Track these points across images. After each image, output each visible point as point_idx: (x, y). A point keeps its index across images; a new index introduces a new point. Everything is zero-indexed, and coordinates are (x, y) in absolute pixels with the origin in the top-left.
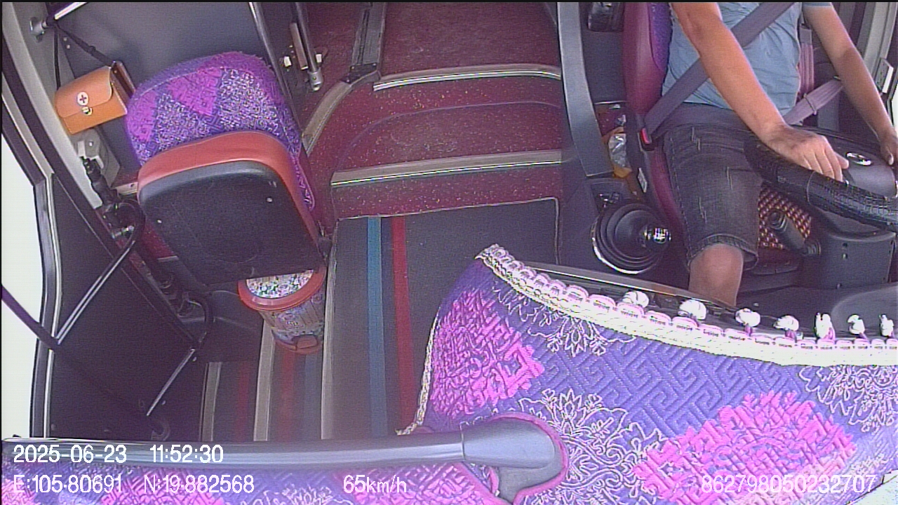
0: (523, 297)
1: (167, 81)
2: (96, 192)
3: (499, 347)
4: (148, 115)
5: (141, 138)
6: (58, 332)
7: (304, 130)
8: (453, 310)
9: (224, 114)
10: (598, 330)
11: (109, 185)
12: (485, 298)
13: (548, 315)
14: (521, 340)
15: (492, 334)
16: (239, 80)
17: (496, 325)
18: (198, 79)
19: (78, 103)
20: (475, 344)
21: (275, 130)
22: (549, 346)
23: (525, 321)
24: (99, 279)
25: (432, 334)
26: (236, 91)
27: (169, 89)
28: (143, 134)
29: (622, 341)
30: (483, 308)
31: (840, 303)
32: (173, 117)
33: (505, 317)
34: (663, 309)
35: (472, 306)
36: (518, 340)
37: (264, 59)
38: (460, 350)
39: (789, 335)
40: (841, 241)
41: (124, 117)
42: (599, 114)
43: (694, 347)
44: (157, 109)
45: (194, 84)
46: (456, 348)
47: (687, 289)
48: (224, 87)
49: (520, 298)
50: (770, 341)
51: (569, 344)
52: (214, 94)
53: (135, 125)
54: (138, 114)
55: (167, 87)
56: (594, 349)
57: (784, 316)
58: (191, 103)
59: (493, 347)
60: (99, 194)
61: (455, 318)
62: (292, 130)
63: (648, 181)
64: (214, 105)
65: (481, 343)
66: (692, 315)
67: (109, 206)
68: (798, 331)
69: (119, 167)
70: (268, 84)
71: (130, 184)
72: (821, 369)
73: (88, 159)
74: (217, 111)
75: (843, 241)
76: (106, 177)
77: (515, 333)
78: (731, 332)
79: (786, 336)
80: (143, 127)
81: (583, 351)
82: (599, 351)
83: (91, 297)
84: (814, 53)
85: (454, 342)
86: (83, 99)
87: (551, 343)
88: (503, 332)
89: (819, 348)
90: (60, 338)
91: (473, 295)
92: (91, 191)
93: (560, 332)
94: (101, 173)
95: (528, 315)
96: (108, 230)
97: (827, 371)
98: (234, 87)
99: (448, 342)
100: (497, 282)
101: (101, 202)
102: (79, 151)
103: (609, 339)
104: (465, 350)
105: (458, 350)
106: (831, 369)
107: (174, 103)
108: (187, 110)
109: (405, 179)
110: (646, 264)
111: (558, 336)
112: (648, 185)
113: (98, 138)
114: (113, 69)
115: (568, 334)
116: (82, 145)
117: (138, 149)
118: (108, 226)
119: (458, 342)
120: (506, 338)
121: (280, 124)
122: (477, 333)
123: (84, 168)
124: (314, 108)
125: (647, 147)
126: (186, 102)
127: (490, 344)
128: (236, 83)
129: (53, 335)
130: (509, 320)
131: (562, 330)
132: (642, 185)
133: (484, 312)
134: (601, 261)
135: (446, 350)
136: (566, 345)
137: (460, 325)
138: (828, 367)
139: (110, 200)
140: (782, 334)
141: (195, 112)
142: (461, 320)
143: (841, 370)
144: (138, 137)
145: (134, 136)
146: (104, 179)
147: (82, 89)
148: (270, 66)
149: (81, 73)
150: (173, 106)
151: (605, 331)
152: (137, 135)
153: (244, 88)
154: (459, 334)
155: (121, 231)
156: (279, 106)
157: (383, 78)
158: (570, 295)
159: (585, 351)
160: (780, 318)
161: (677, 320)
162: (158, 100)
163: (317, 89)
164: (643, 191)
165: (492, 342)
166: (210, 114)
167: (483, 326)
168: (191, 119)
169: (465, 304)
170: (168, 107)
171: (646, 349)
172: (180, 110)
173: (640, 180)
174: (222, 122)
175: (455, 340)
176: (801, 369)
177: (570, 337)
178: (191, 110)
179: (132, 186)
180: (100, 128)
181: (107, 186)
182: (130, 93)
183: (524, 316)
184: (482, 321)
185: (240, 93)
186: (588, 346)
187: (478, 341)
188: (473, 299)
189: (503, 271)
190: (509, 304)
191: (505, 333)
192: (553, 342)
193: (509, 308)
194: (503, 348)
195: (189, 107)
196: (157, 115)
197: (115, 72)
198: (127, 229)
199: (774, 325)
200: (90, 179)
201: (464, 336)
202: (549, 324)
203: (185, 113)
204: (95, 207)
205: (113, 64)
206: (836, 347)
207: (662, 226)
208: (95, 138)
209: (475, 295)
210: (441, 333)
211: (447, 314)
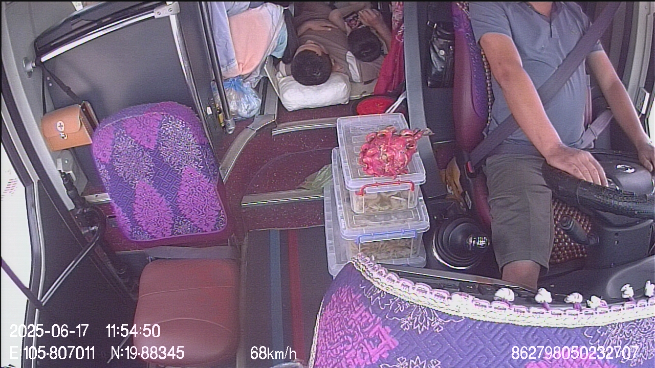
0: (381, 291)
1: (123, 119)
2: (70, 198)
3: (366, 327)
4: (108, 143)
5: (102, 160)
6: (42, 297)
7: (222, 163)
8: (332, 302)
9: (163, 149)
10: (437, 314)
11: (80, 194)
12: (355, 293)
13: (401, 305)
14: (381, 322)
15: (359, 319)
16: (174, 124)
17: (363, 312)
18: (145, 120)
19: (57, 129)
20: (347, 325)
21: (200, 164)
22: (402, 327)
23: (383, 309)
24: (72, 263)
25: (318, 318)
26: (172, 132)
27: (124, 126)
28: (104, 157)
29: (455, 321)
30: (353, 300)
31: (614, 277)
32: (126, 148)
33: (369, 307)
34: (484, 296)
35: (345, 298)
36: (379, 323)
37: (192, 109)
38: (337, 330)
39: (575, 307)
40: (613, 232)
41: (90, 144)
42: (436, 151)
43: (507, 322)
44: (115, 140)
45: (142, 124)
46: (334, 328)
47: (501, 279)
48: (164, 128)
49: (379, 292)
50: (562, 312)
51: (416, 325)
52: (156, 134)
53: (98, 150)
54: (101, 141)
55: (123, 124)
56: (434, 328)
57: (572, 293)
58: (140, 138)
59: (361, 328)
60: (72, 200)
61: (333, 307)
62: (213, 165)
63: (472, 201)
64: (156, 141)
65: (352, 325)
66: (504, 299)
67: (80, 210)
68: (582, 303)
69: (87, 181)
70: (195, 128)
71: (95, 195)
72: (600, 328)
73: (64, 173)
74: (158, 146)
75: (615, 232)
76: (77, 188)
77: (376, 318)
78: (533, 309)
79: (574, 307)
80: (104, 152)
81: (426, 330)
82: (438, 329)
83: (66, 275)
84: (591, 91)
85: (332, 325)
86: (61, 126)
87: (403, 325)
88: (368, 317)
89: (598, 313)
90: (44, 300)
91: (346, 289)
92: (65, 196)
93: (410, 316)
94: (74, 185)
95: (385, 304)
96: (80, 228)
97: (604, 328)
98: (171, 129)
99: (328, 323)
100: (363, 281)
101: (74, 206)
102: (58, 167)
103: (445, 320)
104: (340, 330)
105: (335, 330)
106: (608, 327)
107: (127, 137)
108: (136, 143)
109: (295, 202)
110: (471, 262)
111: (409, 320)
112: (472, 204)
113: (72, 157)
114: (82, 108)
115: (416, 318)
116: (60, 160)
117: (100, 168)
118: (79, 224)
119: (335, 324)
120: (369, 321)
121: (204, 159)
122: (349, 318)
123: (61, 179)
124: (228, 147)
125: (472, 176)
126: (136, 137)
127: (358, 326)
128: (172, 126)
129: (39, 299)
130: (372, 309)
131: (412, 315)
132: (468, 204)
133: (354, 303)
134: (439, 261)
135: (327, 330)
136: (414, 325)
137: (337, 312)
138: (605, 326)
139: (80, 205)
140: (571, 306)
141: (142, 146)
142: (337, 309)
143: (615, 327)
144: (100, 159)
145: (97, 158)
146: (76, 189)
147: (61, 119)
148: (197, 114)
149: (60, 106)
150: (126, 139)
151: (441, 314)
152: (99, 157)
153: (178, 130)
154: (336, 319)
155: (88, 229)
156: (204, 146)
157: (279, 126)
158: (418, 290)
159: (428, 329)
160: (569, 295)
161: (495, 304)
162: (115, 134)
163: (230, 133)
164: (468, 208)
165: (360, 325)
166: (152, 148)
167: (353, 313)
168: (139, 151)
169: (340, 297)
170: (123, 140)
171: (473, 326)
172: (131, 143)
173: (466, 200)
174: (161, 155)
175: (333, 323)
176: (585, 330)
177: (417, 320)
178: (139, 143)
179: (96, 196)
180: (74, 150)
181: (78, 195)
182: (94, 127)
183: (383, 306)
184: (352, 309)
185: (175, 134)
186: (430, 326)
187: (349, 324)
188: (346, 293)
189: (368, 272)
190: (372, 297)
191: (369, 318)
192: (405, 324)
193: (372, 300)
194: (367, 329)
195: (137, 141)
196: (114, 145)
197: (84, 110)
198: (93, 228)
199: (565, 300)
200: (66, 187)
201: (339, 320)
202: (402, 311)
203: (135, 146)
204: (69, 209)
205: (82, 104)
206: (610, 311)
207: (482, 235)
208: (69, 157)
209: (348, 290)
210: (324, 317)
211: (328, 305)
